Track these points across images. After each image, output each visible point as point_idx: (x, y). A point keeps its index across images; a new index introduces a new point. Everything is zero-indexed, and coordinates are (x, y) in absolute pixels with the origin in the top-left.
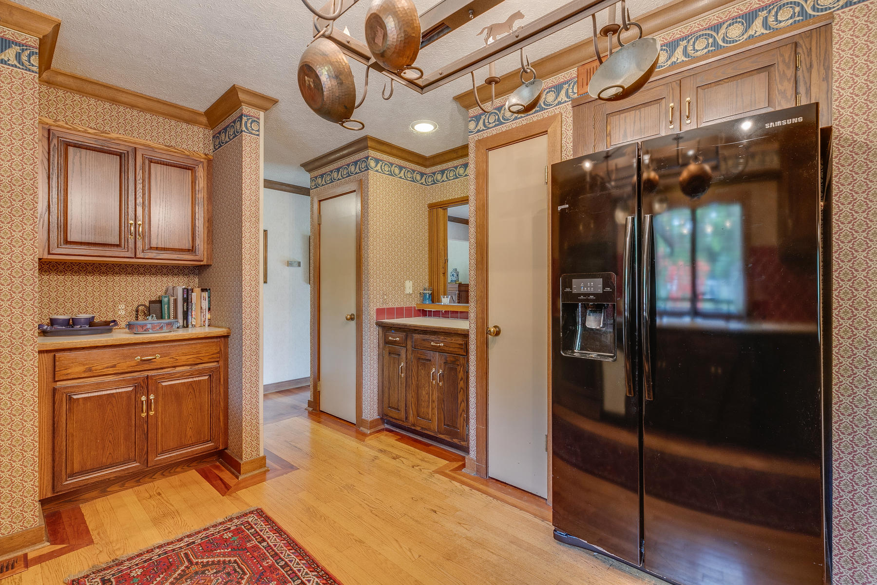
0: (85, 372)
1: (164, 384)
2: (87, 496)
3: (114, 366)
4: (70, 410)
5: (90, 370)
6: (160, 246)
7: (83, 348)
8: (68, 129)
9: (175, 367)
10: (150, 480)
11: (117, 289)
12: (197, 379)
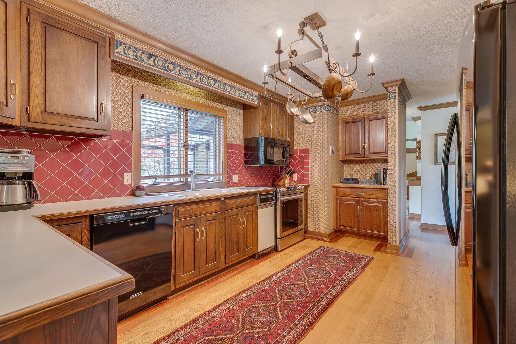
0: (343, 195)
1: (365, 204)
2: (346, 235)
3: (350, 194)
4: (340, 206)
5: (344, 194)
6: (373, 152)
7: (344, 187)
8: (347, 118)
9: (370, 198)
10: (364, 239)
11: (367, 169)
12: (378, 205)
